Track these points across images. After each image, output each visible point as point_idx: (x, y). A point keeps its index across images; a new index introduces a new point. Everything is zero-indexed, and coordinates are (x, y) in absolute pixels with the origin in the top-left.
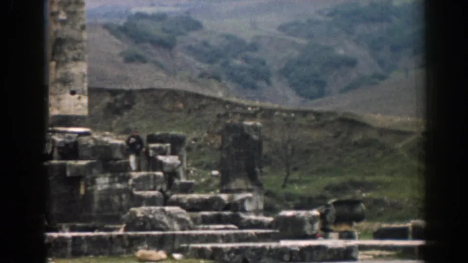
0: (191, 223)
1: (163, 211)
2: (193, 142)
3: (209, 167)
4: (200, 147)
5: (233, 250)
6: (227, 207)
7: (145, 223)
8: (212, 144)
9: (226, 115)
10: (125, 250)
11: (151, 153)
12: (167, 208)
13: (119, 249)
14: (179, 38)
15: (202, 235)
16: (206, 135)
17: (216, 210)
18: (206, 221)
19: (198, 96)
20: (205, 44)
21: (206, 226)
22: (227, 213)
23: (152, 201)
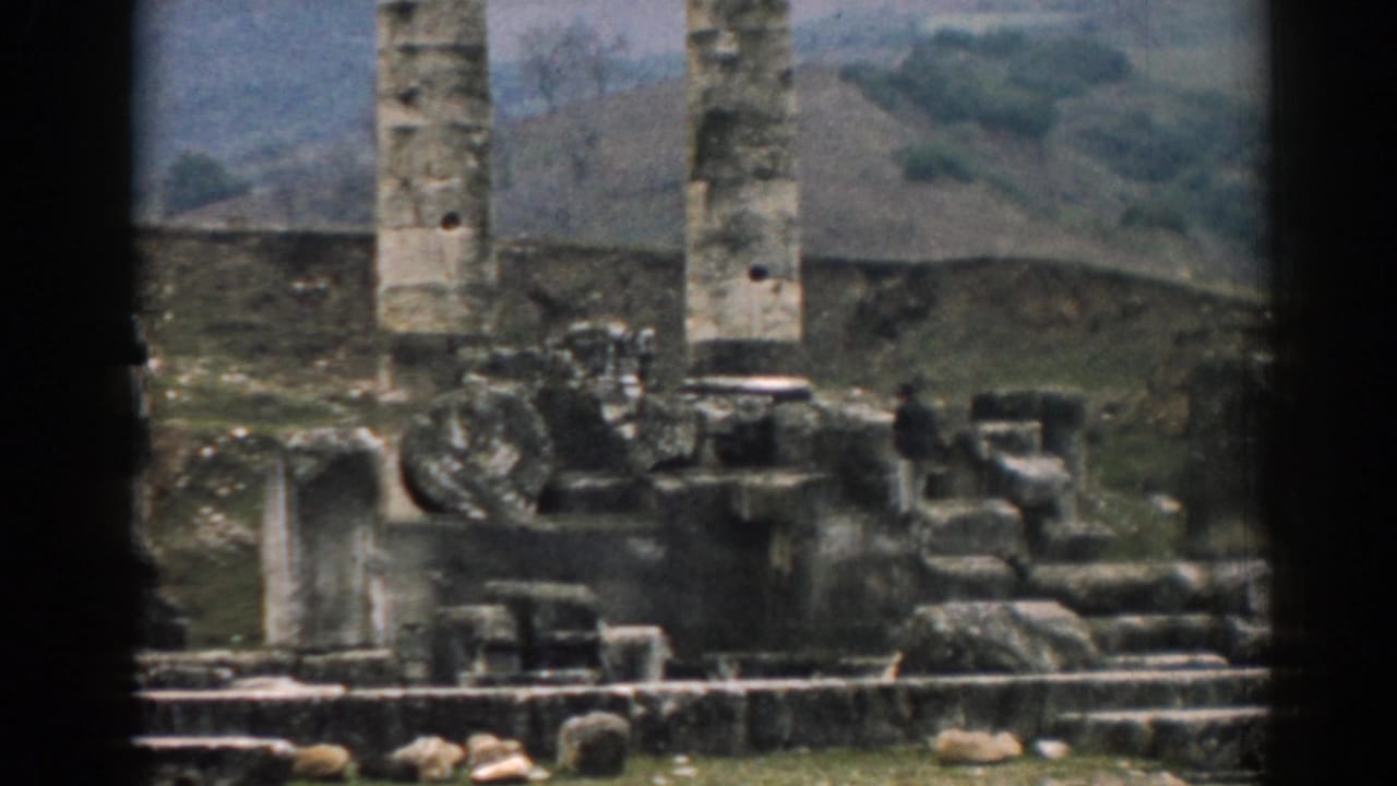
0: (1092, 649)
1: (1016, 619)
2: (1106, 417)
3: (1150, 487)
4: (1126, 429)
5: (1212, 729)
6: (1195, 602)
7: (959, 652)
8: (1159, 423)
9: (1201, 335)
10: (899, 732)
11: (984, 448)
12: (1024, 608)
13: (885, 728)
14: (1064, 106)
15: (1123, 687)
16: (1143, 393)
17: (1162, 610)
18: (1137, 643)
19: (1116, 281)
20: (1142, 122)
21: (1134, 659)
22: (1197, 620)
23: (976, 588)
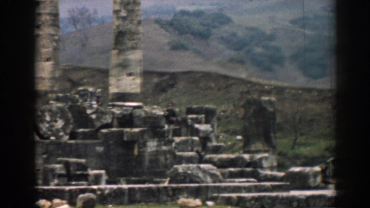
0: (221, 177)
1: (199, 168)
2: (222, 114)
3: (235, 133)
4: (227, 117)
5: (253, 198)
6: (249, 165)
7: (185, 177)
8: (237, 115)
9: (248, 92)
10: (169, 199)
11: (190, 121)
12: (202, 166)
13: (165, 198)
15: (229, 187)
16: (232, 108)
17: (240, 167)
18: (232, 175)
19: (226, 77)
21: (232, 180)
22: (249, 169)
23: (189, 160)
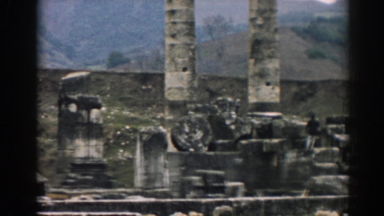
1: (338, 179)
7: (322, 189)
10: (306, 211)
11: (330, 132)
13: (302, 210)
